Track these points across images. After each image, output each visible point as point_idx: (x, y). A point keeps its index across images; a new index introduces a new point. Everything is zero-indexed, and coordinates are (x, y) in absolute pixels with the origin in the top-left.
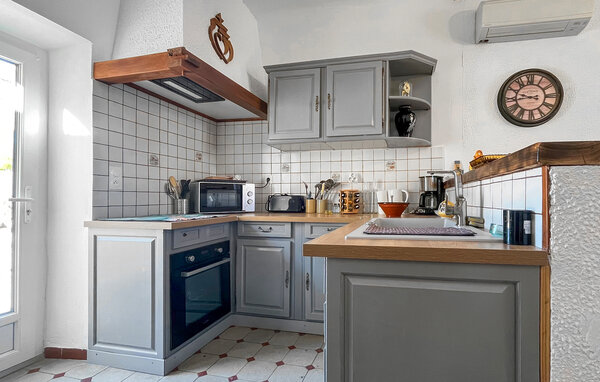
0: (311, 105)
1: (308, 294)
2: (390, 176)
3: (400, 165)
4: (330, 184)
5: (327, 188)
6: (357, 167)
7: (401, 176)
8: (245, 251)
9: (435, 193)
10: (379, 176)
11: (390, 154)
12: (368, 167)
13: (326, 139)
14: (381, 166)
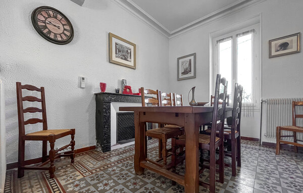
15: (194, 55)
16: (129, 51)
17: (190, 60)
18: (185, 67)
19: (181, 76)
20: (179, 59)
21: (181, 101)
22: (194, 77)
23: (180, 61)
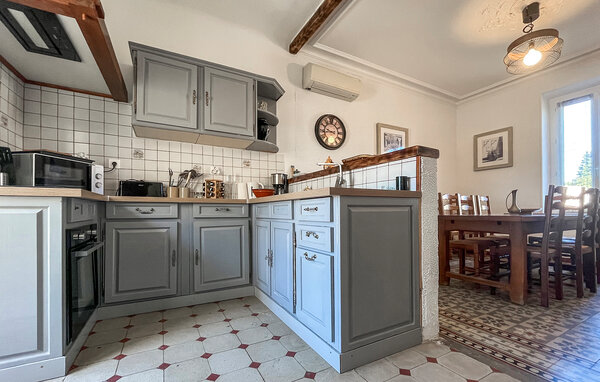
0: (188, 97)
1: (197, 268)
2: (246, 172)
3: (253, 164)
4: (194, 175)
5: (192, 177)
6: (218, 161)
7: (255, 173)
8: (118, 234)
9: (282, 186)
10: (237, 171)
11: (246, 155)
12: (228, 162)
13: (202, 131)
14: (238, 163)
15: (510, 130)
16: (400, 140)
17: (501, 139)
18: (490, 150)
19: (481, 164)
20: (476, 137)
21: (488, 205)
22: (510, 165)
23: (479, 139)
